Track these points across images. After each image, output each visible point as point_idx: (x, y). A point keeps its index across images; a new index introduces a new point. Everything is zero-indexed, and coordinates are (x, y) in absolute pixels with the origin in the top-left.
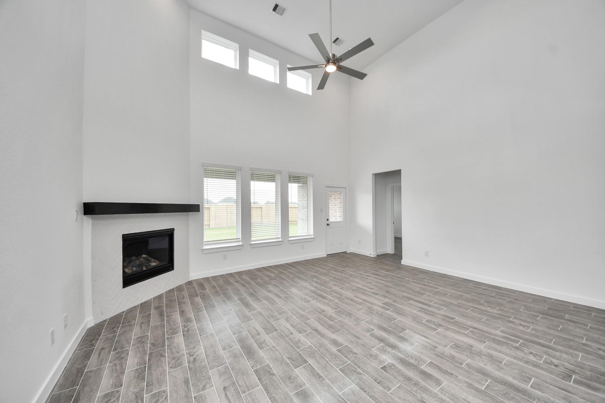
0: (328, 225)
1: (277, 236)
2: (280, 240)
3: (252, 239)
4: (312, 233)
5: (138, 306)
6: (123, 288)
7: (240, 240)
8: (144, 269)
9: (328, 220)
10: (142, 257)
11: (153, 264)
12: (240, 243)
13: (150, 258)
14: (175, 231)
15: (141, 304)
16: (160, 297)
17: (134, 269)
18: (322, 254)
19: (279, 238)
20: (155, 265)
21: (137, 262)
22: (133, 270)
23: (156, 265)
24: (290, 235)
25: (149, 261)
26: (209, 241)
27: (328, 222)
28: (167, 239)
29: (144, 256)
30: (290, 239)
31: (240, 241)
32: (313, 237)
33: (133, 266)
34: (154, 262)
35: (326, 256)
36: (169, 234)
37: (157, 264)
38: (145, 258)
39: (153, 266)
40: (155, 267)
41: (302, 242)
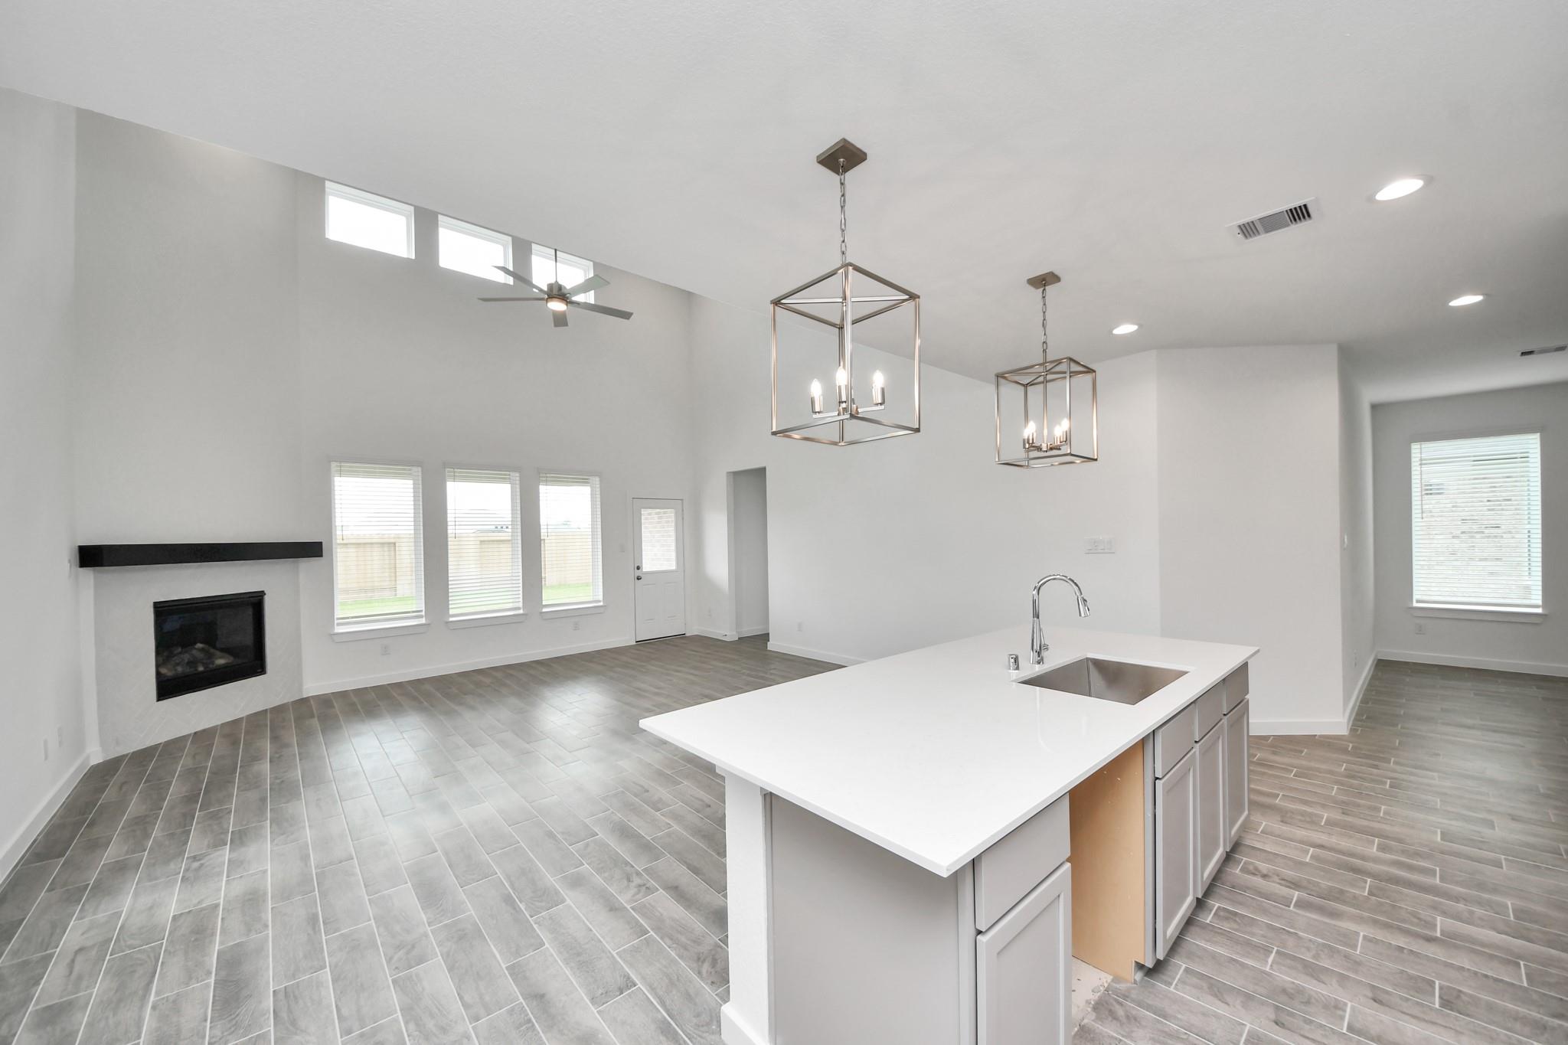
0: (639, 578)
1: (516, 605)
2: (521, 612)
3: (451, 612)
4: (601, 597)
5: (189, 735)
6: (158, 700)
7: (423, 613)
8: (201, 669)
9: (638, 568)
10: (196, 649)
11: (221, 662)
12: (423, 621)
13: (212, 650)
14: (266, 598)
15: (195, 733)
16: (236, 723)
17: (180, 669)
18: (627, 640)
19: (519, 609)
20: (223, 664)
21: (186, 657)
22: (176, 670)
23: (227, 663)
24: (544, 603)
25: (211, 656)
26: (348, 618)
27: (638, 573)
28: (250, 611)
29: (199, 645)
30: (544, 610)
31: (421, 617)
32: (601, 604)
33: (178, 664)
34: (221, 658)
35: (635, 643)
36: (254, 604)
37: (230, 661)
38: (202, 650)
39: (220, 665)
40: (225, 666)
41: (576, 617)
